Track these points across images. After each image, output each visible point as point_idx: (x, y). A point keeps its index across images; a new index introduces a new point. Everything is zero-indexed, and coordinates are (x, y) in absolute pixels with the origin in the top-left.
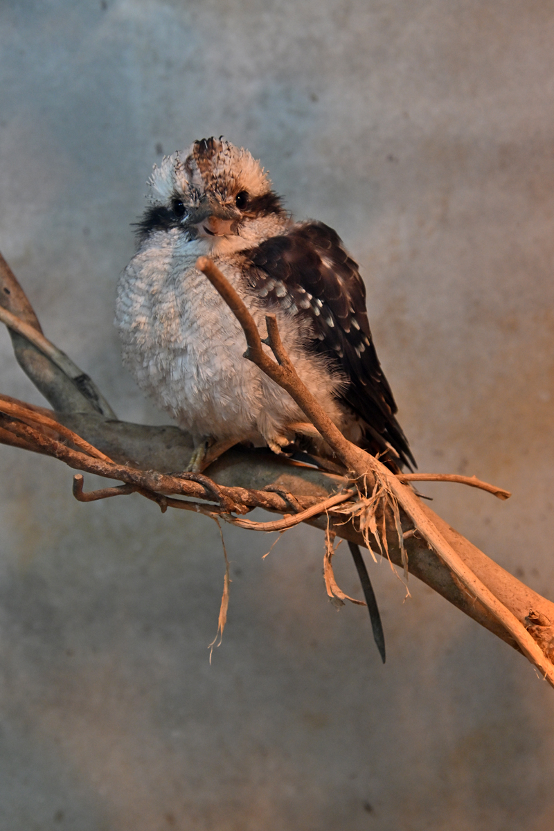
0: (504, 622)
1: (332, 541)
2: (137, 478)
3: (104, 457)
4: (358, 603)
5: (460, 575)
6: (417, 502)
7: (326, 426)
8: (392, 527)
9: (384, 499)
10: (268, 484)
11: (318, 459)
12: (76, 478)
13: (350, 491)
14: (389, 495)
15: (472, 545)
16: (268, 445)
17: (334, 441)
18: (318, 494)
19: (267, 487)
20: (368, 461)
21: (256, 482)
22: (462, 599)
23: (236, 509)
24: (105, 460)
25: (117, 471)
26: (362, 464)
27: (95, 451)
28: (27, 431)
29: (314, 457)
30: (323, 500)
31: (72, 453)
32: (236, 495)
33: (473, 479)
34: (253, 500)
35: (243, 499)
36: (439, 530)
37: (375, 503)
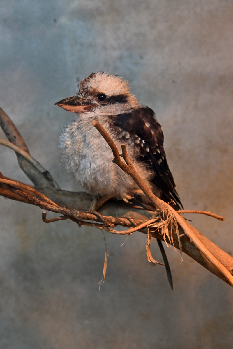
0: (223, 272)
1: (150, 238)
2: (68, 213)
3: (55, 204)
4: (161, 264)
5: (204, 252)
6: (185, 222)
7: (147, 191)
8: (175, 233)
9: (171, 221)
10: (123, 215)
11: (144, 205)
12: (43, 213)
13: (157, 217)
14: (173, 219)
15: (209, 240)
16: (123, 199)
17: (150, 197)
18: (144, 219)
19: (123, 216)
20: (165, 205)
21: (118, 214)
22: (205, 263)
23: (110, 225)
24: (55, 206)
25: (61, 210)
26: (162, 207)
27: (51, 202)
28: (23, 194)
29: (142, 204)
30: (146, 222)
31: (42, 203)
32: (110, 220)
33: (209, 212)
34: (117, 222)
35: (113, 221)
36: (194, 234)
37: (168, 222)
